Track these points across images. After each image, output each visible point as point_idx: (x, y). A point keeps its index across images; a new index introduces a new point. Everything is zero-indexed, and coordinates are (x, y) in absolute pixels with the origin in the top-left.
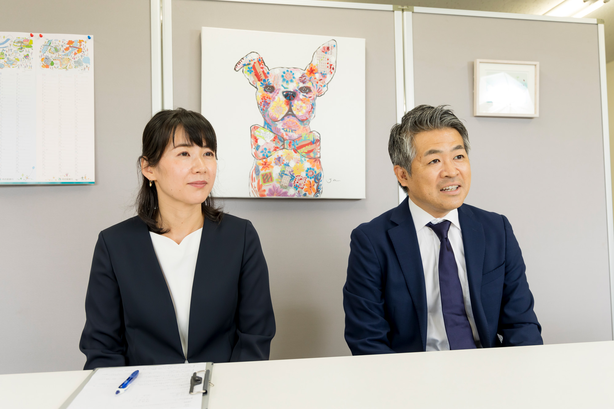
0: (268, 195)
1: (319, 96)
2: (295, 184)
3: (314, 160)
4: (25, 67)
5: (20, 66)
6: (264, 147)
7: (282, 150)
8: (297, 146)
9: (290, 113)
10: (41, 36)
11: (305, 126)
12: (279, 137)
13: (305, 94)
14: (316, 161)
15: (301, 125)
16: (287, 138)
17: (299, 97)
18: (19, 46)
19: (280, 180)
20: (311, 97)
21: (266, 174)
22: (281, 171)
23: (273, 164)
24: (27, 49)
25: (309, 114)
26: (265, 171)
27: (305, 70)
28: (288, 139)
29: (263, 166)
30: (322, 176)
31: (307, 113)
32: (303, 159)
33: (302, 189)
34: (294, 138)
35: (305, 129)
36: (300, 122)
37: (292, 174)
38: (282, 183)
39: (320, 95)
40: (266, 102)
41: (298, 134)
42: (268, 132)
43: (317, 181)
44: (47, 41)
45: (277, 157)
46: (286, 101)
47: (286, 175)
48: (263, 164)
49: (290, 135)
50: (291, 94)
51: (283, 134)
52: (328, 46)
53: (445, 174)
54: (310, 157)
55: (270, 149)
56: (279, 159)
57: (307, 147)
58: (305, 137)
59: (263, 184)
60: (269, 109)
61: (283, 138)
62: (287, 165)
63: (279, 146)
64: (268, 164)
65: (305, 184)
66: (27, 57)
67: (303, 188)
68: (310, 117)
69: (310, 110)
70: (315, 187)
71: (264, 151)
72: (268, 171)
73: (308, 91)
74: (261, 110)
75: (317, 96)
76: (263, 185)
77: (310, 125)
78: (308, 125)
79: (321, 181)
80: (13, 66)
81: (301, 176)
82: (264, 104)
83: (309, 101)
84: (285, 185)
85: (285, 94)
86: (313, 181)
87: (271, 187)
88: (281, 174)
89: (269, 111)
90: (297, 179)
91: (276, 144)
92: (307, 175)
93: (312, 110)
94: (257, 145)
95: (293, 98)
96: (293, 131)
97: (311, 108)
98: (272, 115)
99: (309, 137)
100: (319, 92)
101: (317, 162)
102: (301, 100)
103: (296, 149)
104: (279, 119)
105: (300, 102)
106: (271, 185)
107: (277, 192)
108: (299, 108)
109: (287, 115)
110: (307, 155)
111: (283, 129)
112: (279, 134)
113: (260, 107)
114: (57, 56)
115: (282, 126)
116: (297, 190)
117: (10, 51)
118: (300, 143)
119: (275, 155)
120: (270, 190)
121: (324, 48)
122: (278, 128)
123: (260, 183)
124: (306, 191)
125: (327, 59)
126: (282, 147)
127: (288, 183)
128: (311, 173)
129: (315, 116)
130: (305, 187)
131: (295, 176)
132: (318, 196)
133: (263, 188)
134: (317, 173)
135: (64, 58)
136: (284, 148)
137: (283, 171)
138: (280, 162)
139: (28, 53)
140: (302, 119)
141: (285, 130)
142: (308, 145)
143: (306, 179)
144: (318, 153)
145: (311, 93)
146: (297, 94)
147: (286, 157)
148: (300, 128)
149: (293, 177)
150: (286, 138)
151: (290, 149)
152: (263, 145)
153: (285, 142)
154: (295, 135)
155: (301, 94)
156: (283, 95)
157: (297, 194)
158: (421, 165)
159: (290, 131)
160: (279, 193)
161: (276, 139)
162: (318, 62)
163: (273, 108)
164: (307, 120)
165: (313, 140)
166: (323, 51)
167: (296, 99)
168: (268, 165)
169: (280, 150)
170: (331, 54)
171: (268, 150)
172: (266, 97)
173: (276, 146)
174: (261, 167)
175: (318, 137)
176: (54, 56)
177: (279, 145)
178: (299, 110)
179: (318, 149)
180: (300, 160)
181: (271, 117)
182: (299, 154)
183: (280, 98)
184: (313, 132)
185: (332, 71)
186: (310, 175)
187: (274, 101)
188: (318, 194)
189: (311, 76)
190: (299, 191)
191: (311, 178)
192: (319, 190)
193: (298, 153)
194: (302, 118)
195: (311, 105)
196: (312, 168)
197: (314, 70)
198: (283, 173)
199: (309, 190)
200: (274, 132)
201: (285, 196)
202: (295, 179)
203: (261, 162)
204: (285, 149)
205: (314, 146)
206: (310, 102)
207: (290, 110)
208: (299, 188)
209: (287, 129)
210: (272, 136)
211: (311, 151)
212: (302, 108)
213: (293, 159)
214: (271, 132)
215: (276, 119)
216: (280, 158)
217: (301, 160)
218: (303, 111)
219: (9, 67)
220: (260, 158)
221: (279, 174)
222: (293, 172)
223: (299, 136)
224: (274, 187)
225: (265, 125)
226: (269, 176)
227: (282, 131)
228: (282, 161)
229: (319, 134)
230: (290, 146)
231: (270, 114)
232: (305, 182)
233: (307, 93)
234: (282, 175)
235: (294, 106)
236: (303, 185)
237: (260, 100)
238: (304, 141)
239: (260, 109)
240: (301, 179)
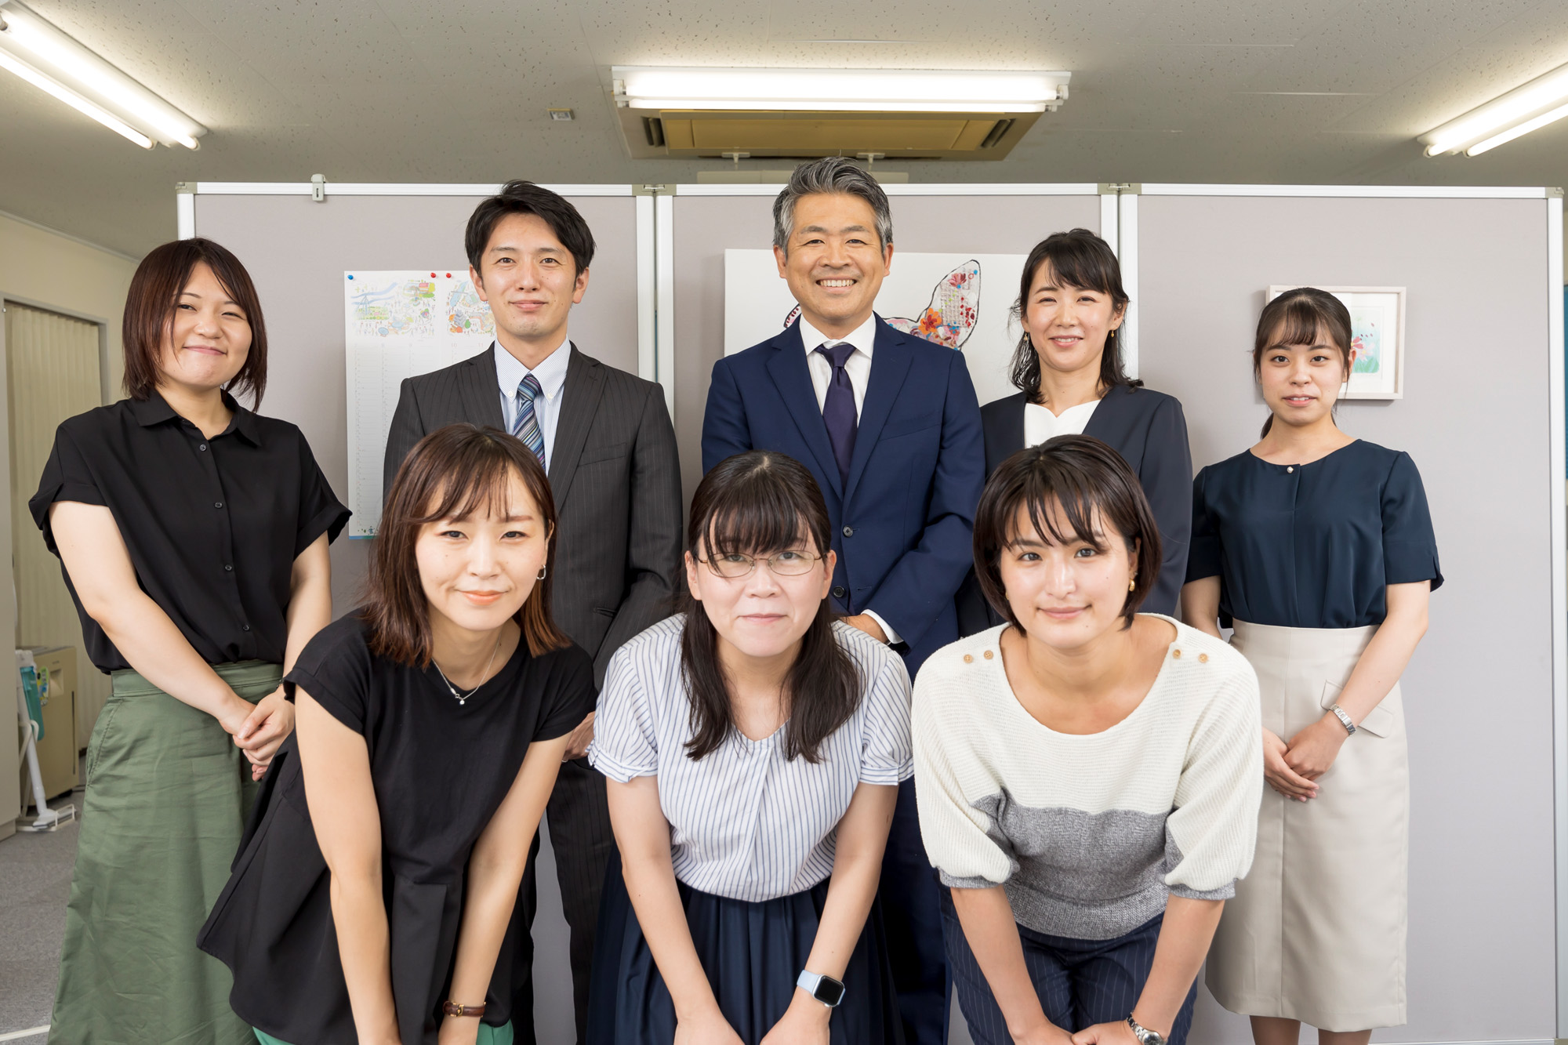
4: (423, 332)
5: (414, 331)
10: (449, 276)
18: (412, 296)
24: (425, 300)
27: (918, 321)
44: (459, 284)
52: (963, 273)
66: (425, 314)
80: (403, 331)
114: (476, 311)
117: (398, 304)
121: (955, 277)
125: (960, 299)
135: (486, 313)
139: (427, 307)
162: (944, 305)
166: (952, 284)
170: (969, 288)
176: (471, 310)
185: (970, 320)
189: (928, 332)
197: (936, 320)
219: (397, 333)
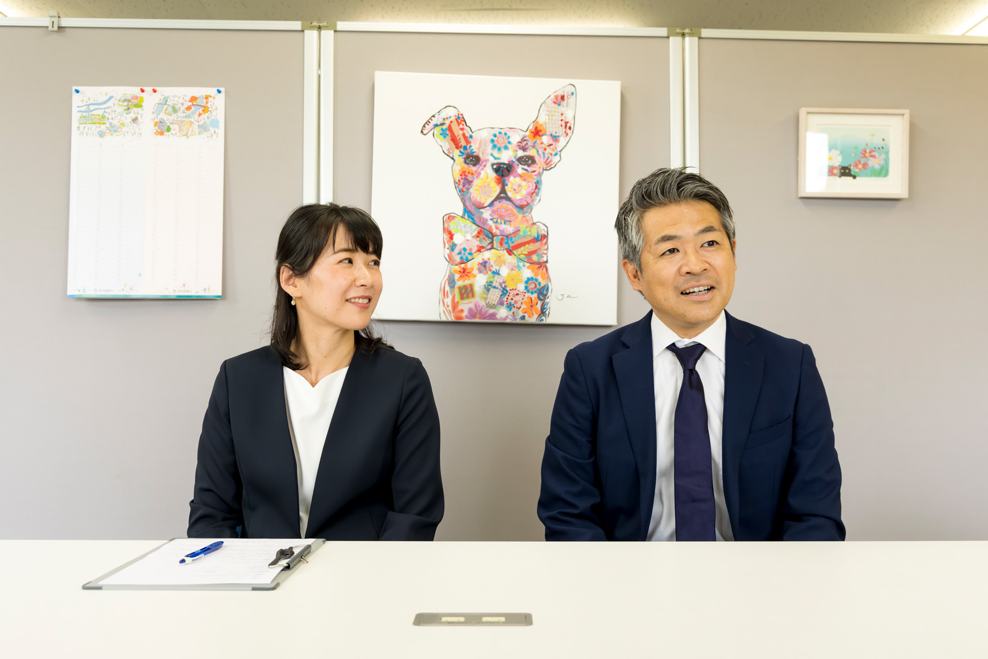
0: (466, 317)
1: (546, 170)
2: (508, 302)
3: (539, 266)
4: (133, 135)
5: (126, 134)
6: (462, 247)
7: (489, 251)
8: (511, 245)
9: (502, 195)
10: (155, 91)
11: (525, 215)
12: (486, 231)
13: (526, 167)
14: (540, 267)
15: (519, 213)
16: (498, 232)
17: (516, 172)
18: (125, 106)
19: (485, 296)
20: (534, 171)
21: (465, 287)
22: (487, 282)
23: (475, 272)
24: (136, 109)
25: (531, 197)
26: (464, 282)
27: (527, 130)
28: (498, 234)
29: (461, 274)
30: (550, 290)
31: (528, 195)
32: (521, 264)
33: (519, 309)
34: (508, 233)
35: (524, 219)
36: (517, 209)
37: (503, 286)
38: (488, 300)
39: (548, 168)
40: (467, 179)
41: (515, 227)
42: (469, 223)
43: (542, 297)
44: (163, 98)
45: (481, 261)
46: (497, 177)
47: (495, 287)
48: (460, 272)
49: (501, 229)
50: (505, 167)
51: (491, 226)
52: (562, 94)
53: (685, 269)
54: (532, 262)
55: (471, 250)
56: (484, 264)
57: (527, 246)
58: (525, 232)
59: (460, 301)
60: (471, 190)
61: (491, 233)
62: (497, 273)
63: (485, 245)
64: (468, 271)
65: (523, 301)
66: (135, 120)
67: (520, 307)
68: (533, 201)
69: (533, 191)
70: (539, 306)
71: (463, 252)
72: (467, 282)
73: (530, 162)
74: (460, 191)
75: (544, 170)
76: (460, 303)
77: (532, 213)
78: (530, 213)
79: (548, 298)
80: (118, 133)
81: (517, 290)
82: (463, 183)
83: (532, 178)
84: (493, 302)
85: (495, 167)
86: (535, 297)
87: (472, 306)
88: (487, 286)
89: (471, 193)
90: (511, 295)
91: (480, 241)
92: (526, 288)
93: (537, 191)
94: (453, 243)
95: (508, 173)
96: (507, 223)
97: (534, 187)
98: (475, 198)
99: (530, 231)
100: (547, 164)
101: (543, 270)
102: (520, 176)
103: (510, 250)
104: (485, 205)
105: (518, 179)
106: (471, 302)
107: (480, 314)
108: (516, 187)
109: (498, 198)
110: (527, 258)
111: (491, 219)
112: (485, 227)
113: (458, 187)
114: (175, 119)
115: (490, 215)
116: (510, 310)
117: (113, 113)
118: (517, 240)
119: (479, 258)
120: (470, 310)
121: (556, 97)
122: (483, 218)
123: (456, 300)
124: (525, 313)
125: (560, 114)
126: (489, 247)
127: (497, 301)
128: (533, 286)
129: (540, 200)
130: (524, 306)
131: (508, 289)
132: (542, 320)
133: (460, 307)
134: (542, 285)
135: (184, 121)
136: (492, 248)
137: (491, 282)
138: (486, 269)
139: (137, 115)
140: (521, 204)
141: (495, 220)
142: (528, 243)
143: (525, 294)
144: (544, 255)
145: (535, 166)
146: (514, 167)
147: (495, 262)
148: (517, 218)
149: (505, 292)
150: (495, 233)
151: (502, 249)
152: (461, 243)
153: (494, 238)
154: (509, 229)
155: (521, 166)
156: (493, 168)
157: (510, 317)
158: (651, 257)
159: (503, 222)
160: (484, 315)
161: (481, 234)
162: (547, 118)
163: (477, 188)
164: (529, 206)
165: (536, 236)
166: (555, 103)
167: (512, 174)
168: (469, 273)
169: (486, 251)
170: (567, 106)
171: (468, 251)
172: (467, 172)
173: (481, 245)
174: (457, 276)
175: (545, 232)
176: (171, 118)
177: (486, 243)
178: (516, 191)
179: (545, 250)
180: (516, 265)
181: (474, 201)
182: (516, 257)
183: (487, 174)
184: (538, 224)
185: (568, 131)
186: (532, 289)
187: (479, 177)
188: (543, 318)
189: (535, 140)
190: (513, 313)
191: (532, 293)
192: (545, 310)
193: (513, 255)
194: (521, 202)
195: (535, 183)
196: (534, 278)
197: (541, 131)
198: (490, 285)
199: (530, 310)
200: (478, 224)
201: (492, 319)
202: (508, 294)
203: (457, 268)
204: (495, 248)
205: (538, 244)
206: (534, 179)
207: (503, 191)
208: (514, 307)
209: (497, 220)
210: (475, 229)
211: (534, 252)
212: (520, 188)
213: (506, 264)
214: (474, 223)
215: (482, 205)
216: (486, 262)
217: (519, 267)
218: (524, 192)
219: (112, 135)
220: (456, 263)
221: (483, 287)
222: (506, 284)
223: (516, 230)
224: (476, 305)
225: (464, 214)
226: (469, 290)
227: (490, 223)
228: (489, 267)
229: (547, 227)
230: (501, 244)
231: (473, 197)
232: (523, 299)
233: (529, 166)
234: (488, 288)
235: (510, 185)
236: (519, 303)
237: (458, 177)
238: (524, 237)
239: (458, 190)
240: (517, 294)
